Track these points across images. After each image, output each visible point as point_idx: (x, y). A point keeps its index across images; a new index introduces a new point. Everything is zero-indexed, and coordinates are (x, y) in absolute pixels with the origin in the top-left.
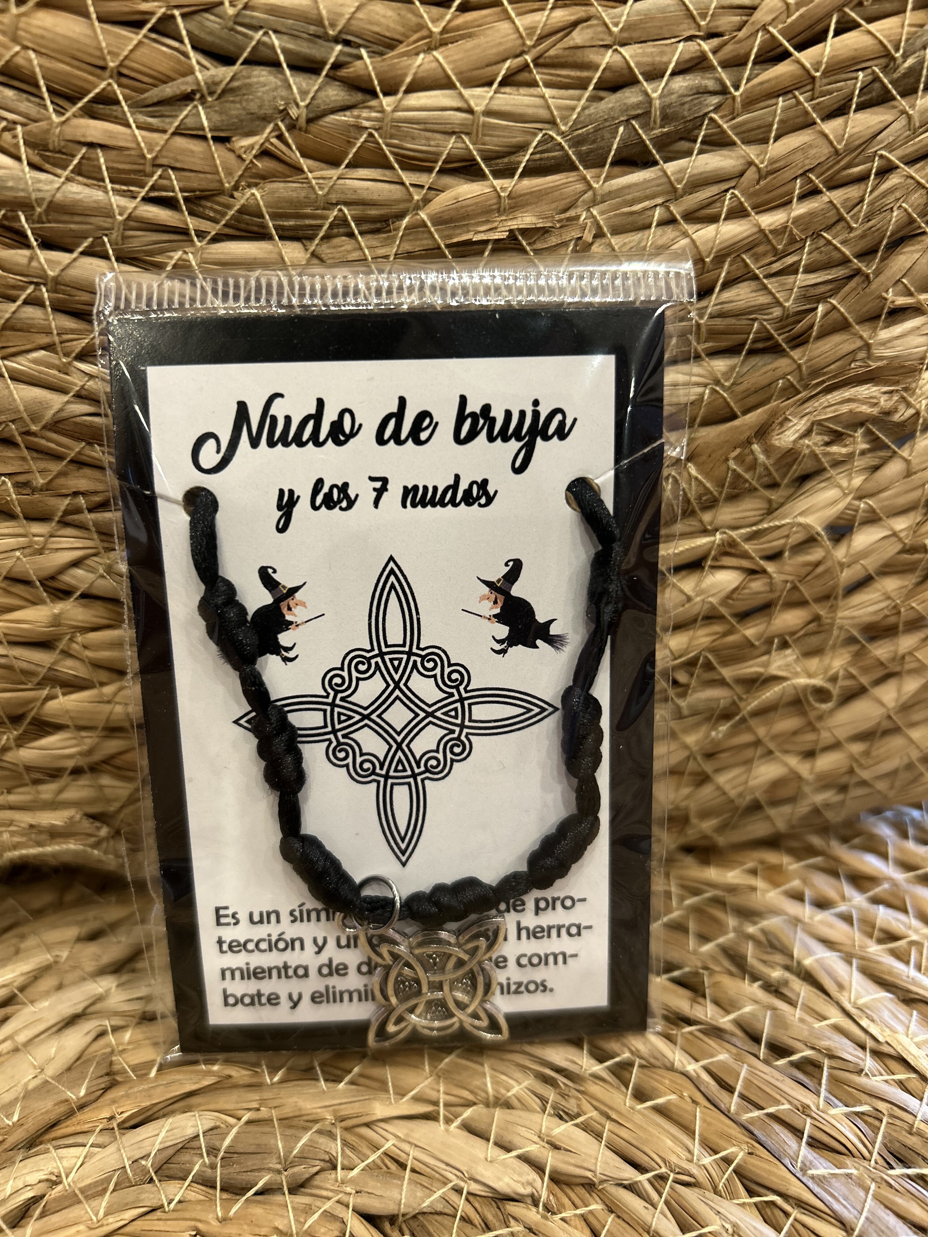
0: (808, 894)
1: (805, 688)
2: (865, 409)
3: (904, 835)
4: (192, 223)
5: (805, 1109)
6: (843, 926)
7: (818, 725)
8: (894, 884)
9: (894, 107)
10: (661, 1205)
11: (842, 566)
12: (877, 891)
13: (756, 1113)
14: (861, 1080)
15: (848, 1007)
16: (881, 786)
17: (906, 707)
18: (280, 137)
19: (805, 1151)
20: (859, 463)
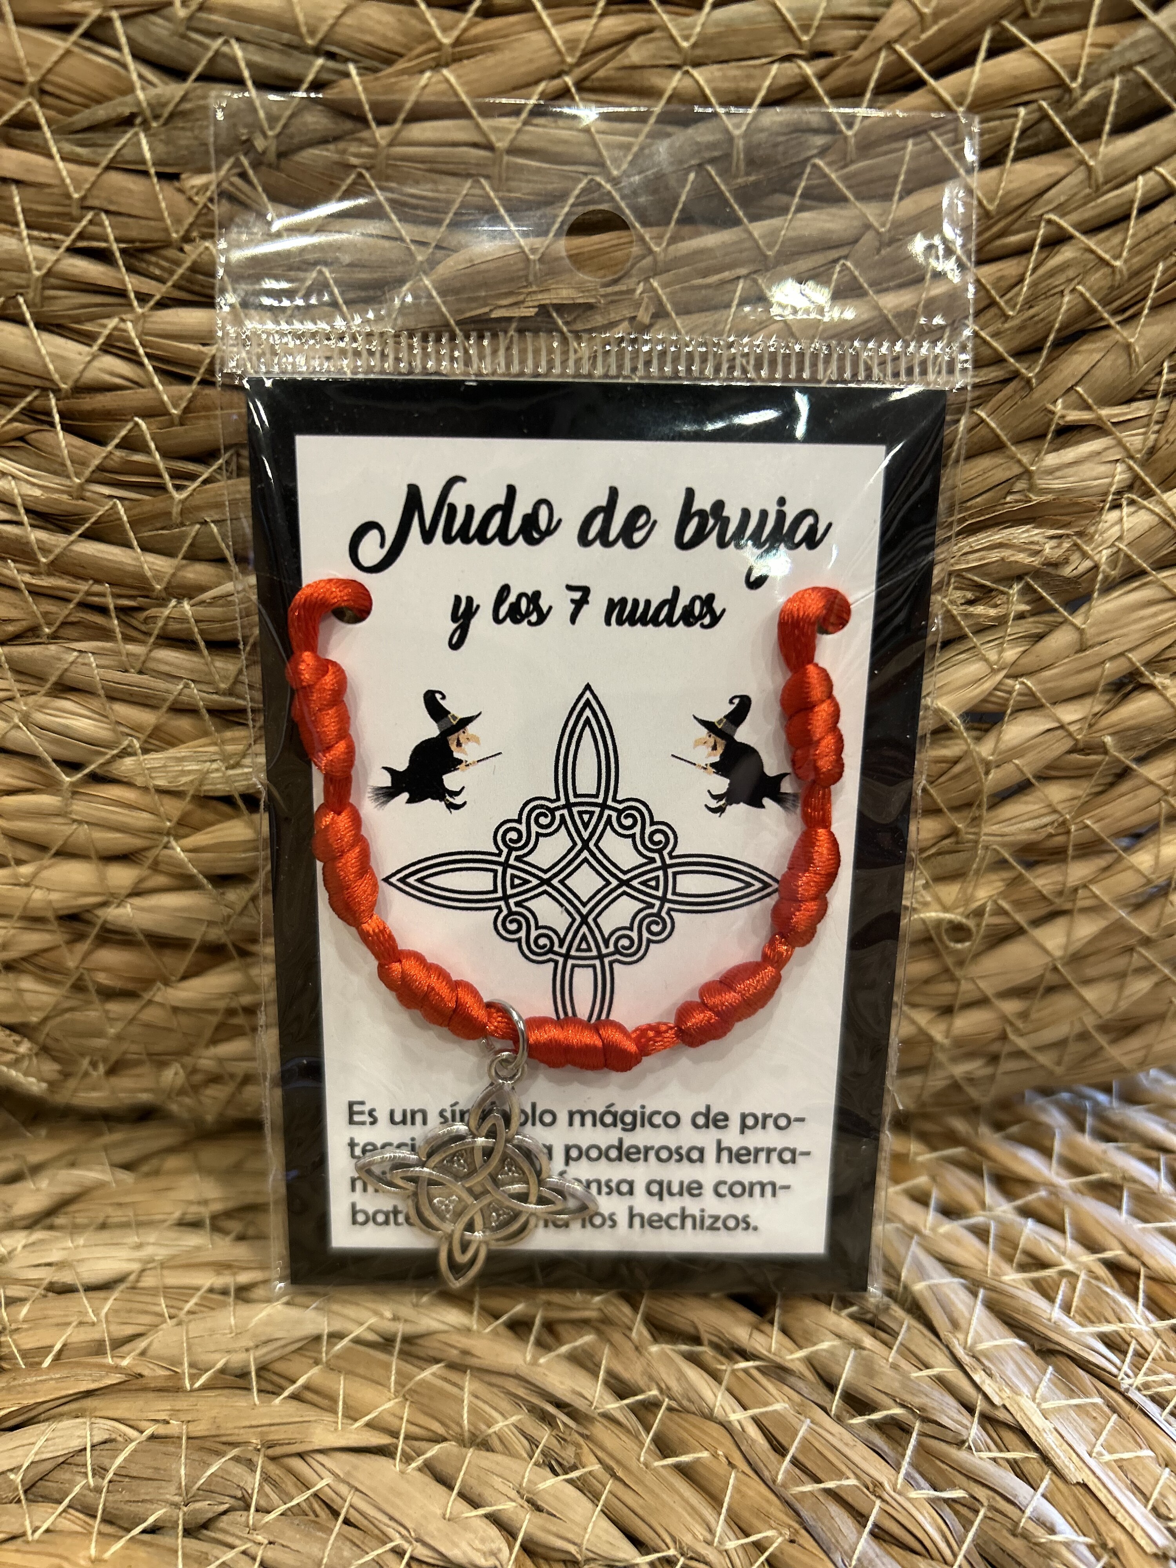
1: (939, 923)
3: (1080, 1127)
4: (131, 283)
5: (876, 1488)
7: (958, 973)
8: (1053, 1189)
9: (1070, 155)
13: (809, 1487)
14: (961, 1455)
15: (960, 1353)
17: (1077, 958)
18: (243, 175)
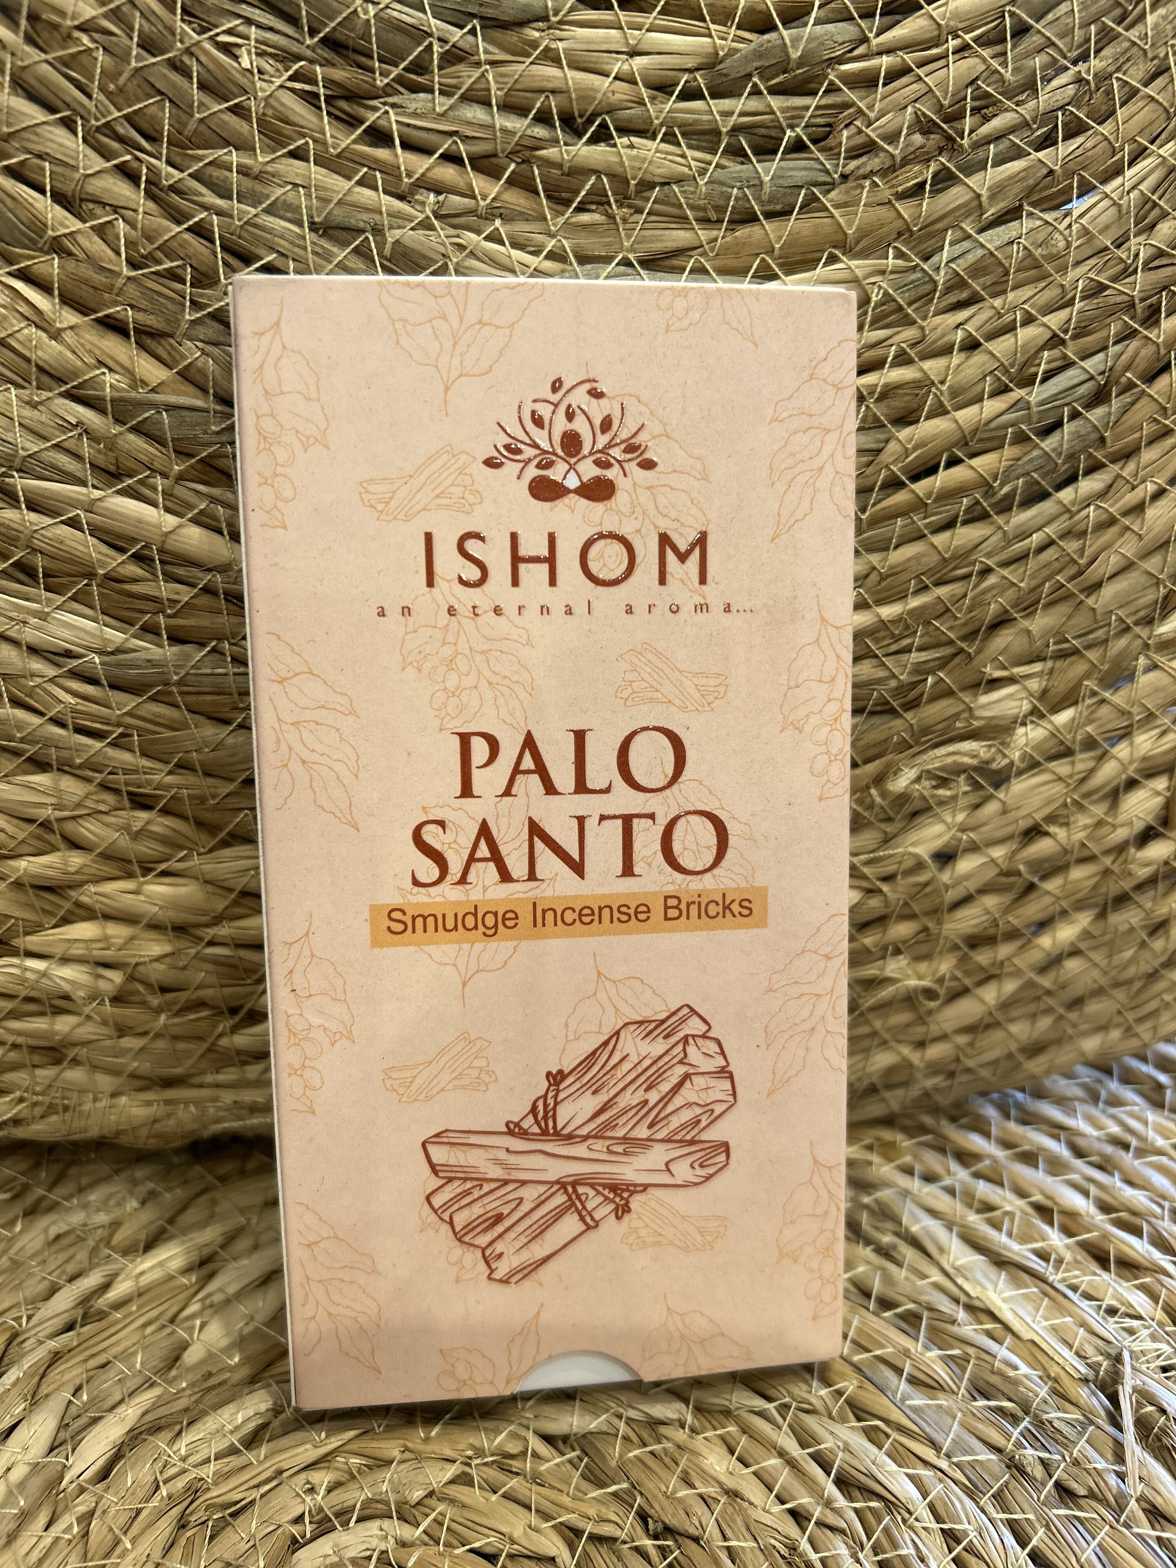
0: (918, 1168)
2: (967, 760)
6: (946, 1198)
10: (785, 1427)
11: (947, 887)
12: (979, 1166)
16: (985, 1073)
19: (904, 1386)
20: (962, 802)
